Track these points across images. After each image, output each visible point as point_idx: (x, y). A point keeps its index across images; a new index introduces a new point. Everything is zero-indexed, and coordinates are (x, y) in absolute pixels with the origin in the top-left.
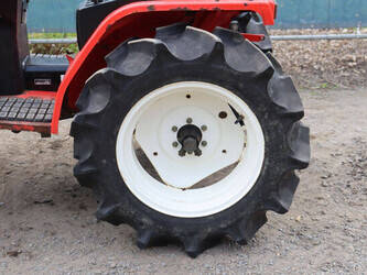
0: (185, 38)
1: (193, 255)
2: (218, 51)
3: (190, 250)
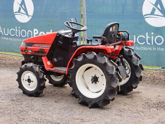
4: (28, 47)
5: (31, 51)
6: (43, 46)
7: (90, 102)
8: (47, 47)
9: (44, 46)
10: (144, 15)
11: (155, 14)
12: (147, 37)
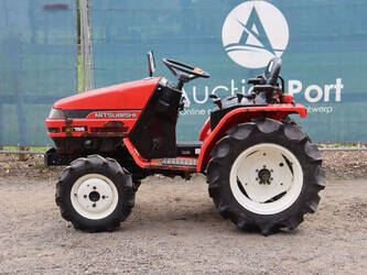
0: (266, 123)
1: (266, 235)
2: (281, 129)
3: (265, 232)
4: (75, 120)
5: (83, 129)
6: (118, 115)
7: (265, 224)
8: (129, 117)
9: (122, 115)
10: (225, 45)
11: (248, 42)
12: (233, 89)
